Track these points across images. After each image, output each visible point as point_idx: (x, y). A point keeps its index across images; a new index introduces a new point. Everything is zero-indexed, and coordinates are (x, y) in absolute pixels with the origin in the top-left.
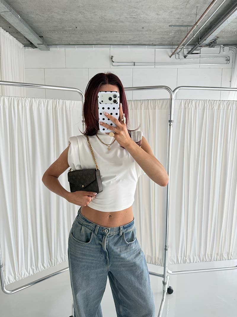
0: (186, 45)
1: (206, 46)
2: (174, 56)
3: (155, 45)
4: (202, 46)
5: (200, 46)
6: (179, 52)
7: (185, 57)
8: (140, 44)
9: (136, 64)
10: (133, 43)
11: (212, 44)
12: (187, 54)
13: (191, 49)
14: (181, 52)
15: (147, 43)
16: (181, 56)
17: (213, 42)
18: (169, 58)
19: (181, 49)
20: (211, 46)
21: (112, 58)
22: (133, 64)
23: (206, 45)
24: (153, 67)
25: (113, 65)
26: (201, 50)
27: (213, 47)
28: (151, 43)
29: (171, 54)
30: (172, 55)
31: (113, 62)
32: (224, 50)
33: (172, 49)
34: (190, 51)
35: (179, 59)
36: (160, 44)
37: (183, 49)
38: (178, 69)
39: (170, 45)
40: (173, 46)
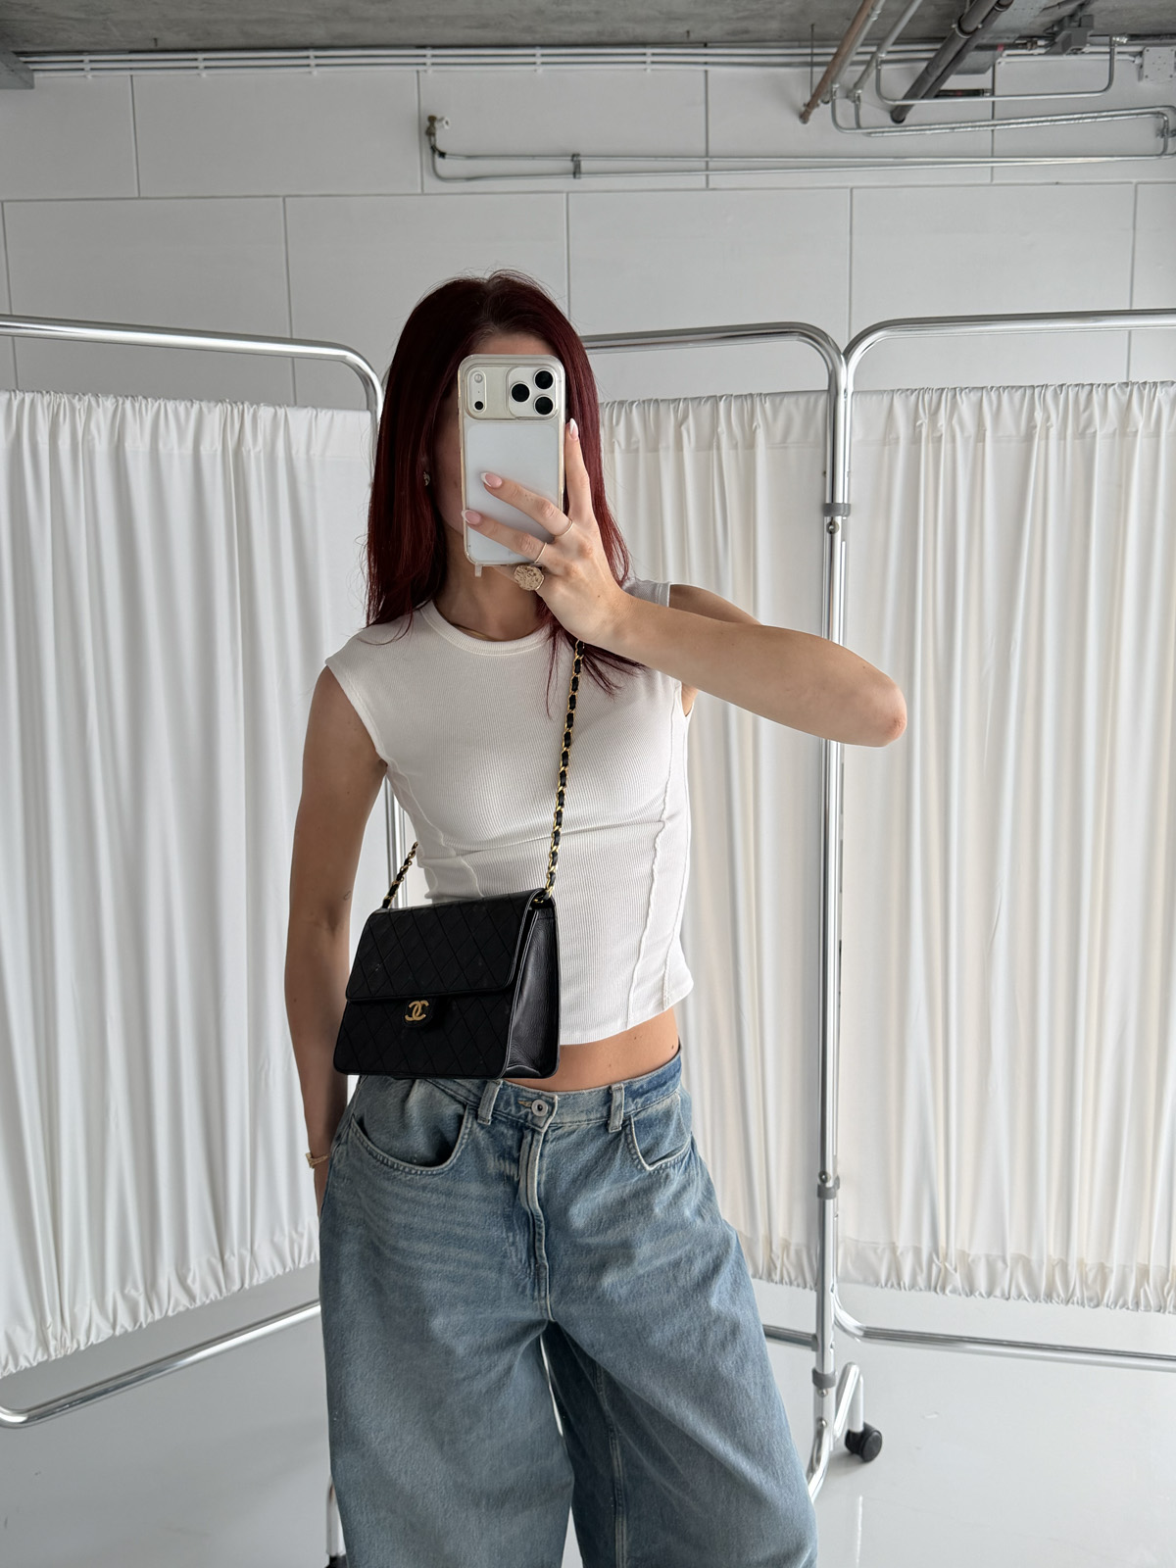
0: (892, 39)
1: (1024, 46)
2: (822, 111)
3: (705, 46)
4: (992, 47)
5: (981, 48)
6: (856, 85)
7: (898, 115)
8: (605, 39)
9: (585, 165)
10: (559, 31)
11: (1061, 29)
12: (906, 97)
13: (924, 65)
14: (866, 86)
15: (653, 32)
16: (874, 112)
17: (1072, 16)
18: (798, 122)
19: (863, 68)
20: (1058, 48)
21: (430, 132)
22: (569, 165)
23: (1020, 38)
24: (698, 180)
25: (440, 177)
26: (997, 67)
27: (1076, 52)
28: (678, 30)
29: (808, 98)
30: (810, 106)
31: (439, 160)
32: (1141, 66)
33: (812, 64)
34: (923, 72)
35: (859, 127)
36: (734, 33)
37: (877, 66)
38: (854, 191)
39: (796, 44)
40: (816, 51)
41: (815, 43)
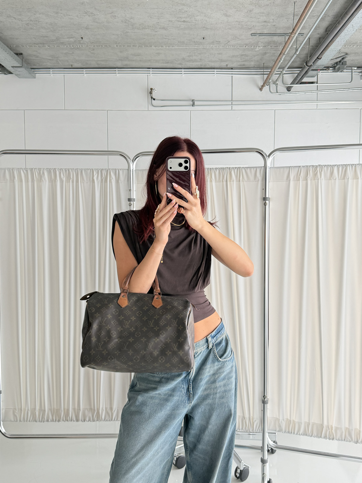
0: (287, 67)
1: (326, 70)
2: (266, 88)
3: (232, 69)
4: (317, 70)
6: (276, 81)
7: (289, 89)
9: (196, 103)
10: (189, 65)
11: (337, 65)
12: (291, 84)
15: (217, 65)
16: (282, 88)
17: (340, 61)
18: (259, 91)
20: (336, 70)
21: (151, 93)
22: (191, 103)
23: (325, 67)
25: (153, 106)
28: (224, 65)
29: (262, 84)
30: (263, 86)
31: (153, 101)
34: (296, 77)
35: (277, 92)
36: (240, 65)
37: (282, 75)
38: (276, 111)
39: (259, 68)
40: (265, 70)
41: (264, 68)
